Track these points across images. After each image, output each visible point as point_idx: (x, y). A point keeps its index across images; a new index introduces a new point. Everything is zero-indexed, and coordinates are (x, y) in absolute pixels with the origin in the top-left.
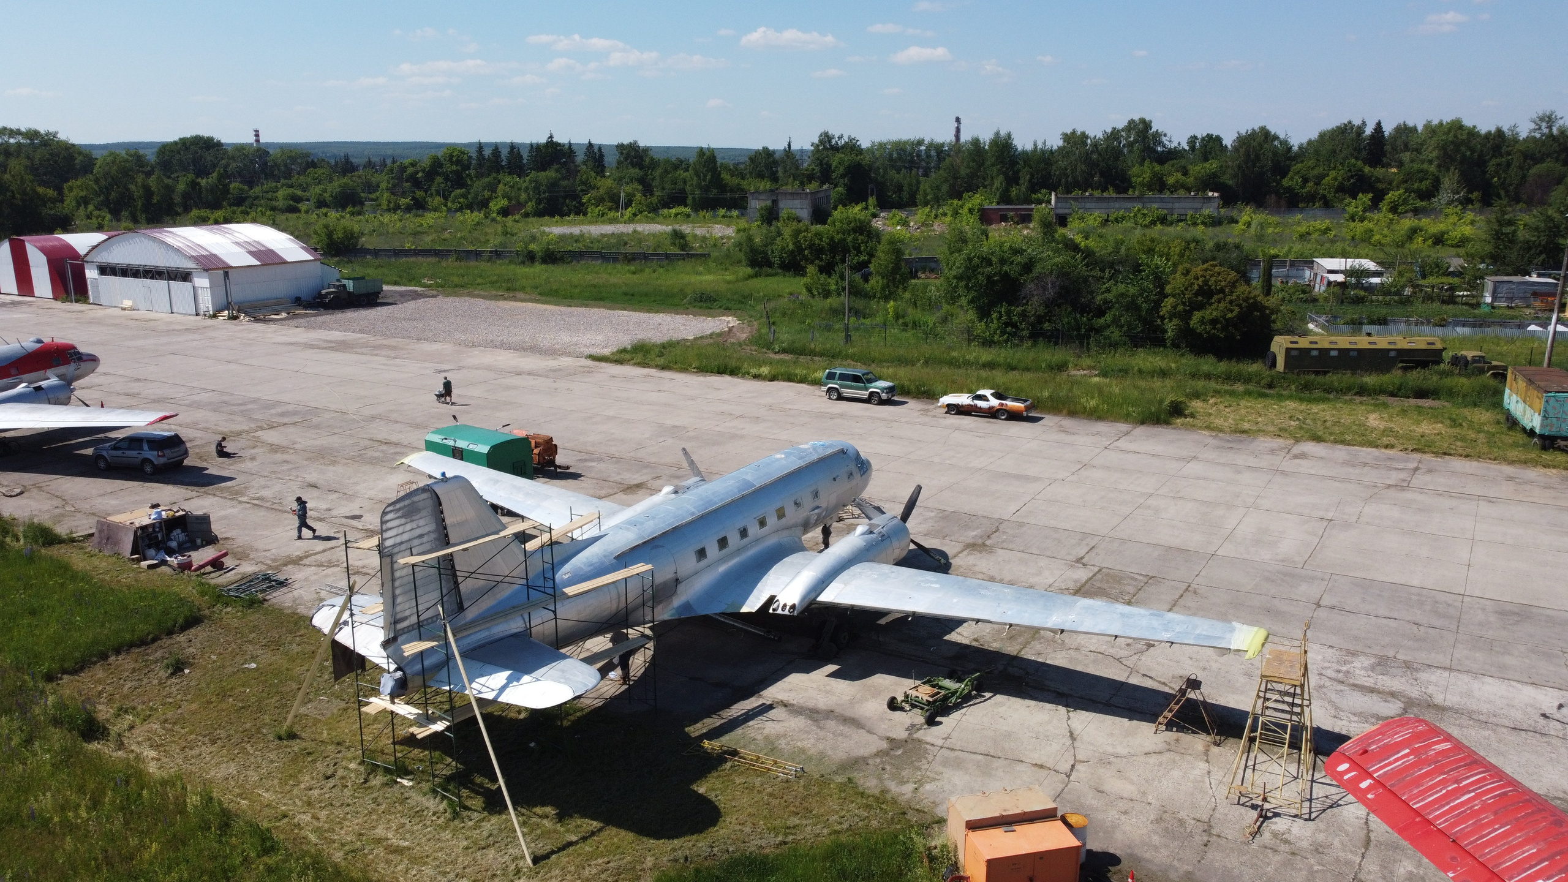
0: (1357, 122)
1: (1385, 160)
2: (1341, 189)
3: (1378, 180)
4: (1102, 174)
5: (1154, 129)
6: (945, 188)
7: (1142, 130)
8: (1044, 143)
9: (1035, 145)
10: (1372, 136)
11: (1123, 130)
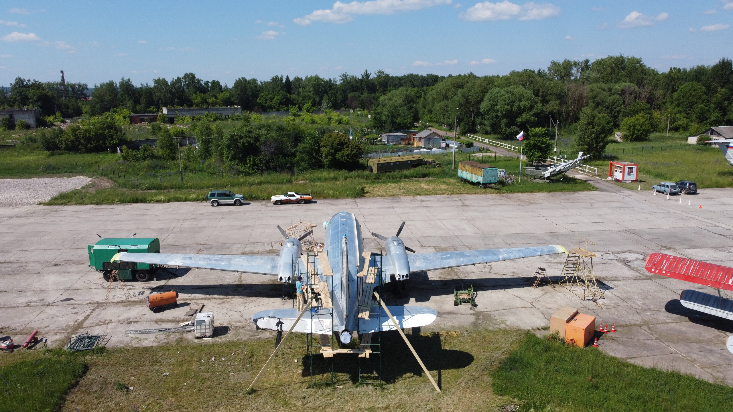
0: (280, 76)
1: (292, 92)
2: (280, 103)
3: (293, 100)
4: (178, 99)
5: (197, 78)
6: (98, 106)
7: (191, 77)
8: (147, 84)
9: (142, 85)
10: (286, 82)
11: (182, 78)
